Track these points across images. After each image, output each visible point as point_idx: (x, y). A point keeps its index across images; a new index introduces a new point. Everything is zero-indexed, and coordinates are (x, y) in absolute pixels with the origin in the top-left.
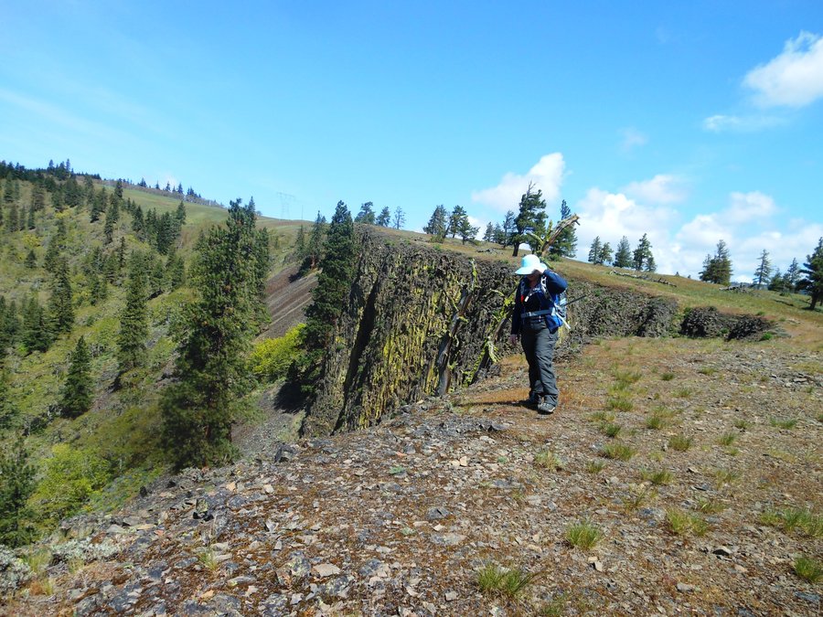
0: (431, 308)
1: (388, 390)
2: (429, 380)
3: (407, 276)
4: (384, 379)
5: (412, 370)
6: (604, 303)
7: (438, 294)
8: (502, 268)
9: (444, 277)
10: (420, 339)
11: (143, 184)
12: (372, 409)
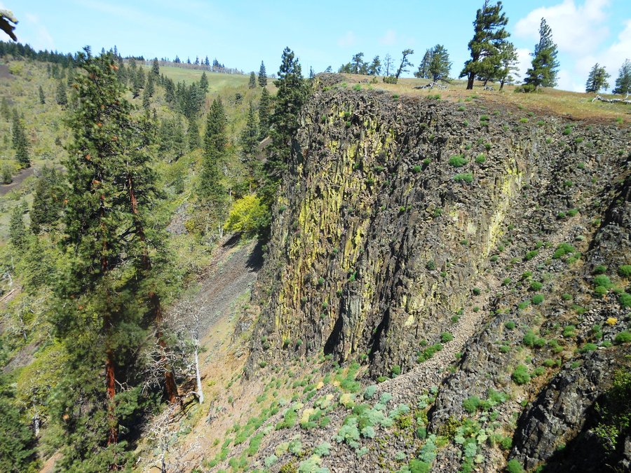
0: (348, 164)
1: (305, 265)
2: (347, 254)
3: (322, 126)
4: (300, 252)
5: (330, 240)
6: (574, 145)
7: (355, 146)
8: (429, 106)
9: (360, 123)
10: (336, 203)
11: (177, 61)
12: (291, 286)
